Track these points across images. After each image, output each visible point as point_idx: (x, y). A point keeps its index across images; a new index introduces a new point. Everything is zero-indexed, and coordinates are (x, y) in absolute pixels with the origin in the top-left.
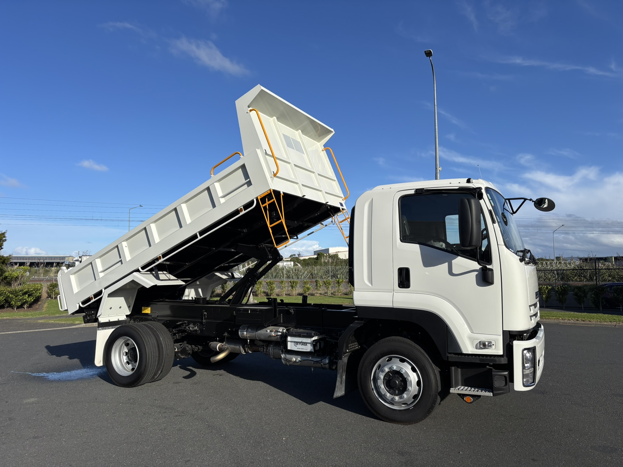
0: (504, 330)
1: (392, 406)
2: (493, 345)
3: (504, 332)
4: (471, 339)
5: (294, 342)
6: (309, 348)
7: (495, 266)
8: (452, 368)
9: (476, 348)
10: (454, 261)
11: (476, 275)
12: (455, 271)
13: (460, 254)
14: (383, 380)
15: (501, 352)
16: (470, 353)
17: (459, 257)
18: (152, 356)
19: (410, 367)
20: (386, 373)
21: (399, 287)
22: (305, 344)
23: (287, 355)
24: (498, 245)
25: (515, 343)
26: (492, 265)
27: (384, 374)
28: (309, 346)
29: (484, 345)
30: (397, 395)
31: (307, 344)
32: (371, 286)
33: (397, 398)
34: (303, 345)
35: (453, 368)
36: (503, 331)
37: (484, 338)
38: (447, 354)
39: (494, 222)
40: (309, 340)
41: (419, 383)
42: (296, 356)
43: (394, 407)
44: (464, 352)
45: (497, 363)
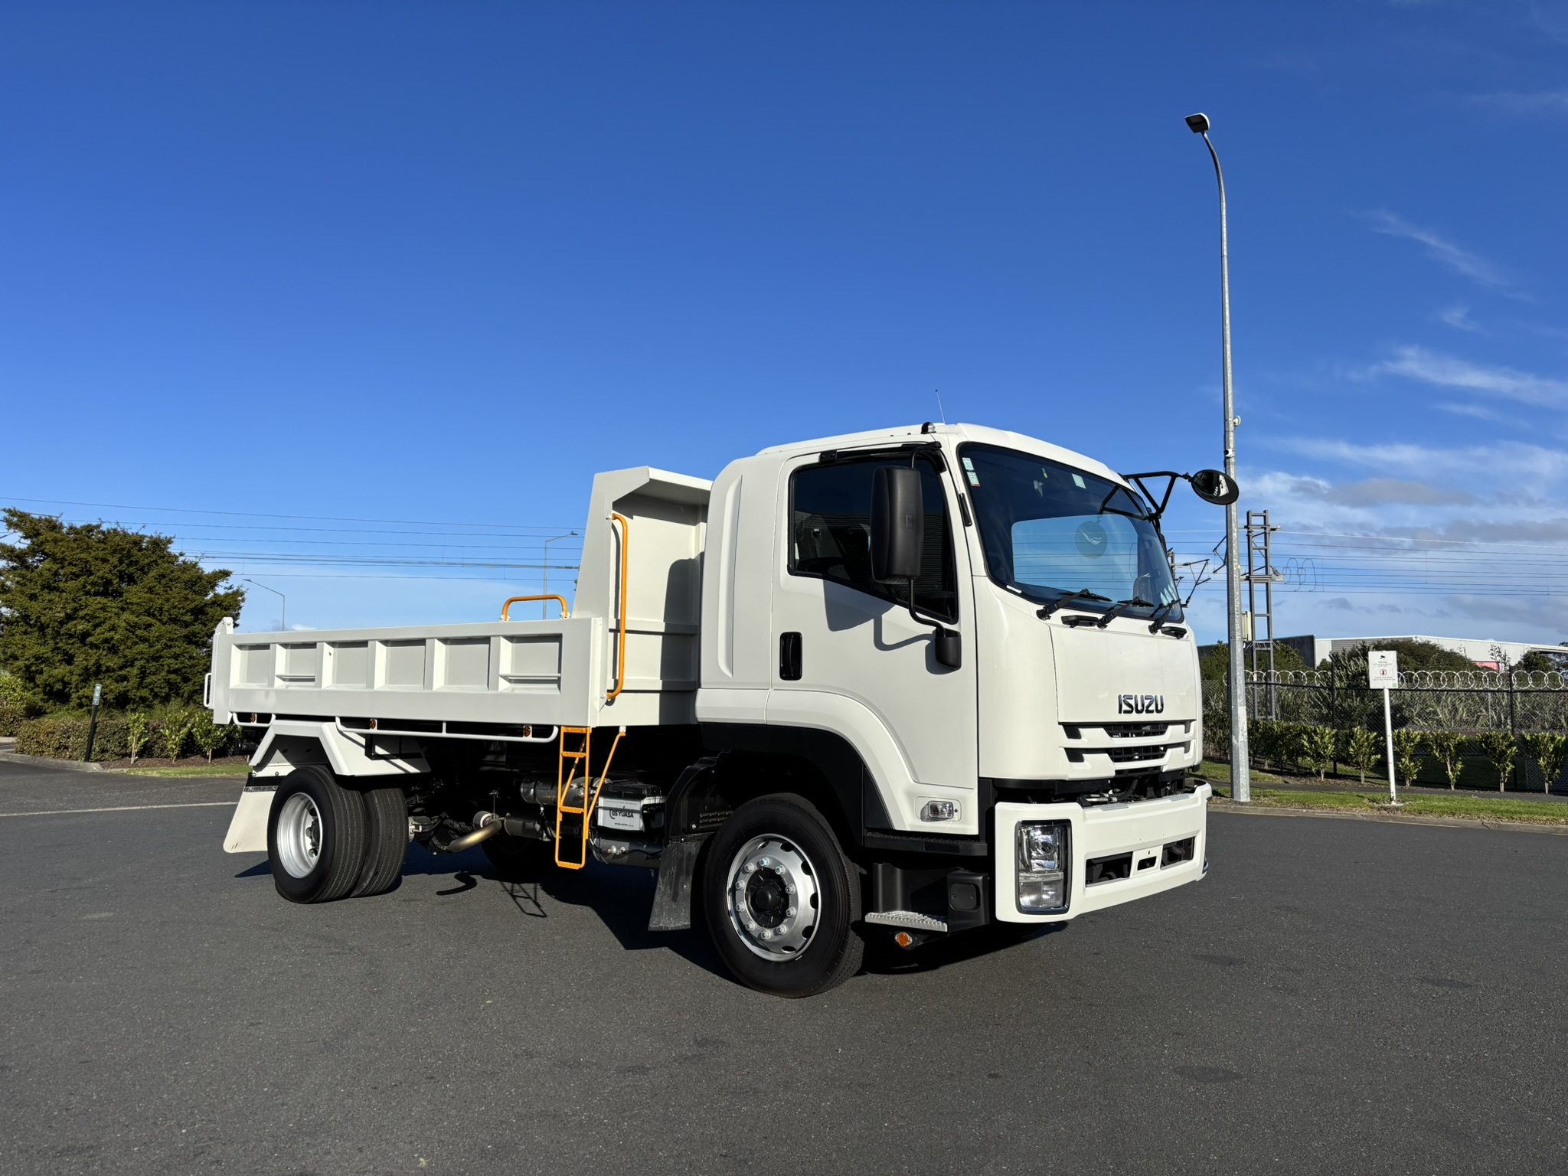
0: (980, 776)
1: (766, 954)
2: (956, 811)
3: (981, 781)
4: (911, 796)
5: (610, 809)
6: (636, 824)
7: (964, 627)
8: (877, 867)
9: (922, 819)
10: (884, 616)
11: (927, 647)
12: (887, 640)
13: (899, 600)
14: (747, 891)
15: (974, 830)
16: (908, 829)
17: (896, 605)
18: (347, 834)
19: (801, 862)
20: (751, 875)
21: (782, 677)
22: (628, 813)
23: (602, 840)
24: (972, 575)
25: (1001, 808)
26: (958, 624)
27: (748, 877)
28: (637, 816)
29: (935, 812)
30: (769, 927)
31: (634, 814)
32: (730, 675)
33: (768, 934)
34: (625, 815)
35: (880, 866)
36: (979, 778)
37: (937, 794)
38: (864, 831)
39: (966, 522)
40: (637, 805)
41: (814, 900)
42: (619, 842)
43: (768, 955)
44: (897, 826)
45: (961, 854)
